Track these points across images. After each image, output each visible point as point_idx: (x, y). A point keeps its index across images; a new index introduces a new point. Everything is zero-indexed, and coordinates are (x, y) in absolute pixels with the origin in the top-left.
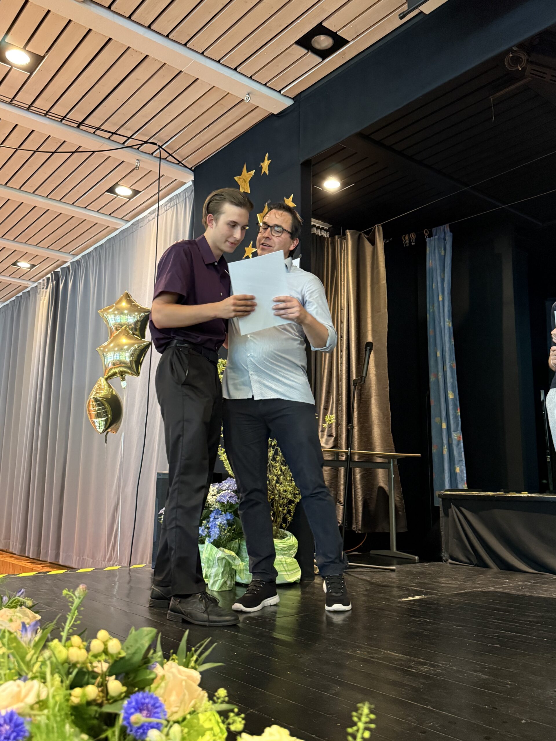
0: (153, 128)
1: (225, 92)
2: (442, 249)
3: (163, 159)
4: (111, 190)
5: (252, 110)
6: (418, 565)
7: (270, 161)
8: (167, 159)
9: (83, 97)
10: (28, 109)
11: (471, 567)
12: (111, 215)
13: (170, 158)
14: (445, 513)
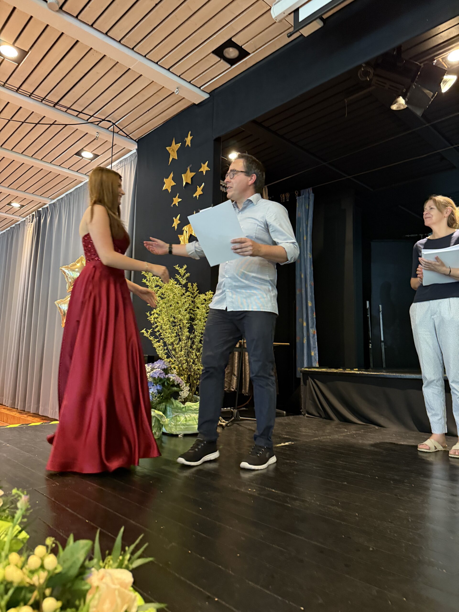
0: (109, 109)
1: (161, 86)
2: (307, 204)
3: (116, 133)
4: (78, 154)
5: (180, 101)
6: (286, 418)
7: (192, 137)
8: (119, 133)
9: (58, 84)
10: (17, 91)
11: (321, 419)
12: (78, 171)
13: (121, 132)
14: (304, 383)
